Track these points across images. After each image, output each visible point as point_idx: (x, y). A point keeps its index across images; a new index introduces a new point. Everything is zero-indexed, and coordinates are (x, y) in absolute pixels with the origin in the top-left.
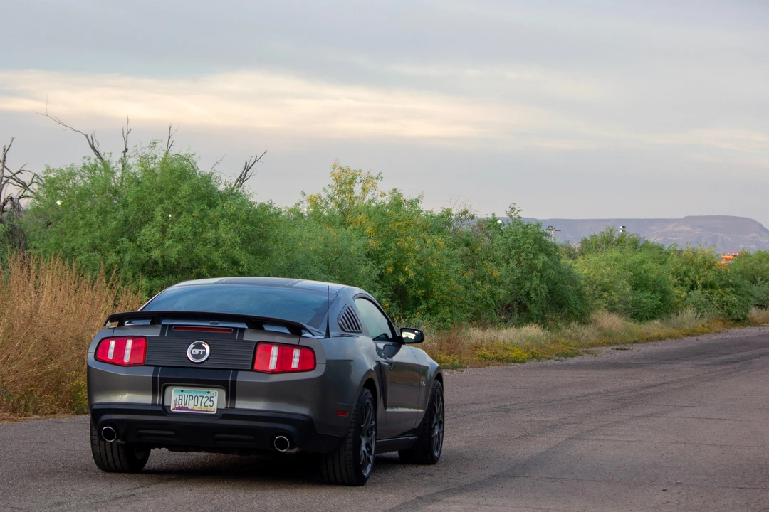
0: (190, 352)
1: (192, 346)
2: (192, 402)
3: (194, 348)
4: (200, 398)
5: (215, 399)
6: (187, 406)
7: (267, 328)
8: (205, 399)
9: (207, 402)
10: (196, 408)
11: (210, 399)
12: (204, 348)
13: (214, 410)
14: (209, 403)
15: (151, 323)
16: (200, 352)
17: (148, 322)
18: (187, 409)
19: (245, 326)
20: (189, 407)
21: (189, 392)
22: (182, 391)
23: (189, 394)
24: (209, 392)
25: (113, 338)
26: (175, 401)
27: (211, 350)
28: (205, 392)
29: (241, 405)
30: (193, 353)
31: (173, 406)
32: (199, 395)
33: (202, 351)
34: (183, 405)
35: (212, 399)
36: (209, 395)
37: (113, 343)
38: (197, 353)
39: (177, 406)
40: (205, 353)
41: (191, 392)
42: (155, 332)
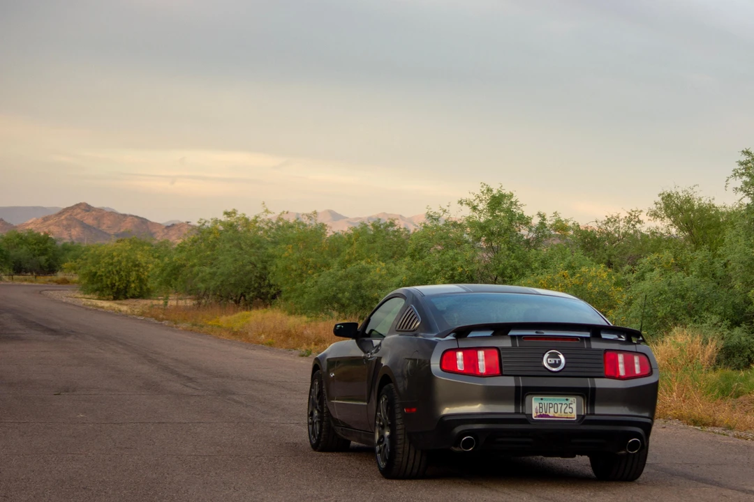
0: (546, 361)
1: (546, 355)
2: (552, 410)
3: (548, 357)
4: (559, 406)
5: (574, 406)
6: (548, 413)
7: (604, 336)
8: (564, 407)
9: (566, 409)
10: (556, 415)
11: (569, 406)
12: (559, 358)
13: (574, 416)
14: (568, 410)
15: (493, 334)
16: (555, 361)
17: (489, 333)
18: (548, 416)
19: (587, 335)
20: (550, 415)
21: (548, 400)
22: (542, 399)
23: (549, 402)
24: (567, 400)
25: (459, 349)
26: (536, 409)
27: (566, 358)
28: (563, 400)
29: (600, 410)
30: (549, 362)
31: (534, 416)
32: (558, 403)
33: (557, 360)
34: (544, 413)
35: (571, 406)
36: (568, 402)
37: (460, 355)
38: (553, 362)
39: (539, 414)
40: (560, 362)
41: (550, 400)
42: (505, 343)
